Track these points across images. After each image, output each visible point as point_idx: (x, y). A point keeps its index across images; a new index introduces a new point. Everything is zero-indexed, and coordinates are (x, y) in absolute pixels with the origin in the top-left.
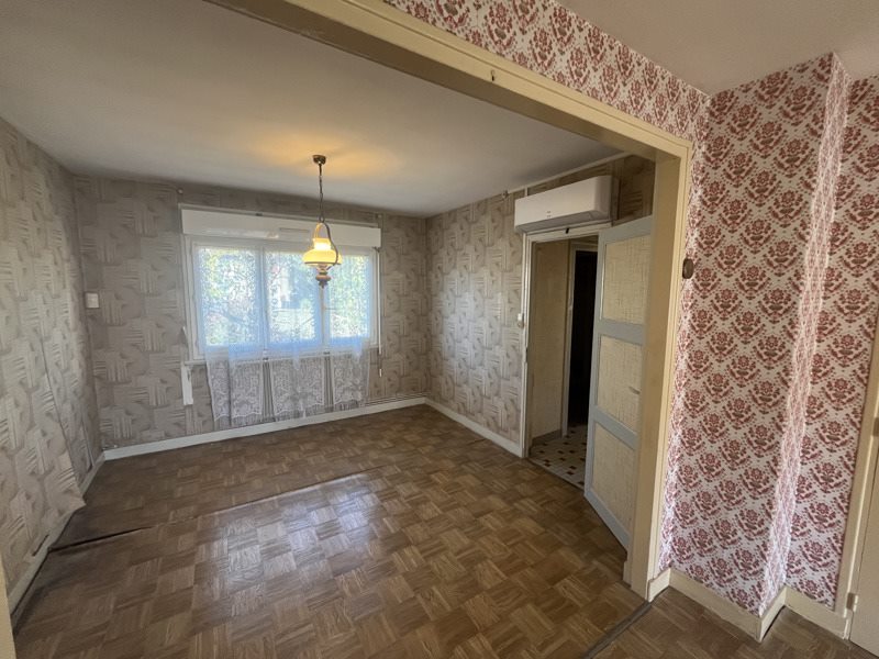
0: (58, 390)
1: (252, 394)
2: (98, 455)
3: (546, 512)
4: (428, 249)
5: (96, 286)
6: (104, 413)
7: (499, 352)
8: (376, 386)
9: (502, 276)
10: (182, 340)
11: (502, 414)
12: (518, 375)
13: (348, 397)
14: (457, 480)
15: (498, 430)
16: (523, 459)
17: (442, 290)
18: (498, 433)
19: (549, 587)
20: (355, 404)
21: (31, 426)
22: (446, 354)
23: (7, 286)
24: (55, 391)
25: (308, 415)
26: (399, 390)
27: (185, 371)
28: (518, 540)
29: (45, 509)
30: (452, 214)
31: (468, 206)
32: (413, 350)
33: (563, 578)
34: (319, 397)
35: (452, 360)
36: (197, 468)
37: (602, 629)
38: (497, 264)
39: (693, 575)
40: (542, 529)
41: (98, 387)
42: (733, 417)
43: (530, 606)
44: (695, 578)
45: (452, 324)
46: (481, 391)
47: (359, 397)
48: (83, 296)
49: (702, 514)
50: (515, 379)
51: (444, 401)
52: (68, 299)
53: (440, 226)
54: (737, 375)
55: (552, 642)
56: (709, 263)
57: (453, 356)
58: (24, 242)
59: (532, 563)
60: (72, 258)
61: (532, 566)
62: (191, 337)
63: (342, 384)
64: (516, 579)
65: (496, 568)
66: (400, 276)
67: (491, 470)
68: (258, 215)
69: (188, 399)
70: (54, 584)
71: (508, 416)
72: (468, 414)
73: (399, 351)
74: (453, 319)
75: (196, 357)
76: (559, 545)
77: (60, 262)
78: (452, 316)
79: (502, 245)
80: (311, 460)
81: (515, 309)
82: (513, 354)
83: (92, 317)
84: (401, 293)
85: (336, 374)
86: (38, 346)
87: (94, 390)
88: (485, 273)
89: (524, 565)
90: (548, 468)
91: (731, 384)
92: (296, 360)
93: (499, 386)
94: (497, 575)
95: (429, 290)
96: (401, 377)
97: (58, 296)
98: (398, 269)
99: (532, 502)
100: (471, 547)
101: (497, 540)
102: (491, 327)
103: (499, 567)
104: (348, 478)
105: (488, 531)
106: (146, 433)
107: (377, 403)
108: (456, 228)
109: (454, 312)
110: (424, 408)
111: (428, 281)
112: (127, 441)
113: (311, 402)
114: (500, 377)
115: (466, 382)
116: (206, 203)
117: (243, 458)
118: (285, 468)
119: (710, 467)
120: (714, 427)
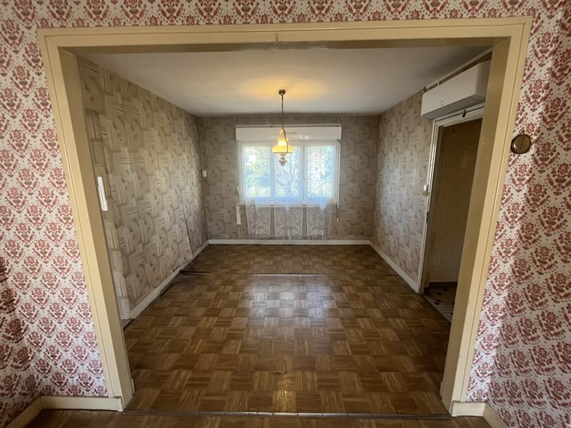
0: (187, 211)
1: (265, 223)
2: (205, 241)
3: (410, 331)
4: (378, 137)
5: (206, 168)
6: (209, 223)
7: (412, 213)
8: (335, 228)
9: (418, 156)
10: (237, 193)
11: (409, 259)
12: (421, 232)
13: (316, 232)
14: (359, 294)
15: (406, 270)
16: (418, 294)
17: (383, 167)
18: (405, 272)
19: (377, 371)
20: (319, 237)
21: (175, 223)
22: (382, 212)
23: (166, 168)
24: (185, 211)
25: (292, 239)
26: (350, 233)
27: (238, 208)
28: (376, 338)
29: (179, 256)
30: (392, 110)
31: (401, 102)
32: (363, 208)
33: (390, 371)
34: (298, 231)
35: (385, 216)
36: (237, 254)
37: (396, 410)
38: (415, 146)
39: (503, 417)
40: (398, 340)
41: (206, 211)
42: (554, 291)
43: (355, 374)
44: (504, 420)
45: (386, 191)
46: (398, 240)
47: (322, 233)
48: (201, 172)
49: (516, 369)
50: (419, 234)
51: (379, 245)
52: (194, 173)
53: (385, 119)
54: (563, 251)
55: (353, 397)
56: (550, 137)
57: (385, 214)
58: (174, 150)
59: (375, 354)
60: (196, 155)
61: (374, 356)
62: (240, 192)
63: (312, 224)
64: (357, 358)
65: (348, 346)
66: (356, 158)
67: (387, 294)
68: (272, 127)
69: (239, 222)
70: (177, 283)
71: (413, 262)
72: (390, 255)
73: (352, 208)
74: (388, 188)
75: (242, 203)
76: (404, 353)
77: (190, 157)
78: (387, 186)
79: (420, 130)
80: (284, 262)
81: (423, 182)
82: (419, 216)
83: (205, 181)
84: (356, 169)
85: (310, 218)
86: (179, 192)
87: (205, 212)
88: (407, 153)
89: (368, 353)
90: (435, 306)
91: (556, 258)
92: (287, 208)
93: (409, 238)
94: (347, 351)
95: (376, 167)
96: (352, 225)
97: (189, 172)
98: (355, 153)
99: (404, 322)
100: (342, 331)
101: (361, 334)
102: (408, 194)
103: (351, 347)
104: (296, 275)
105: (359, 327)
106: (223, 235)
107: (335, 239)
108: (393, 121)
109: (388, 183)
110: (368, 247)
111: (377, 160)
112: (217, 237)
113: (295, 232)
114: (410, 233)
115: (391, 234)
116: (247, 123)
117: (256, 254)
118: (271, 263)
119: (527, 330)
120: (535, 295)
